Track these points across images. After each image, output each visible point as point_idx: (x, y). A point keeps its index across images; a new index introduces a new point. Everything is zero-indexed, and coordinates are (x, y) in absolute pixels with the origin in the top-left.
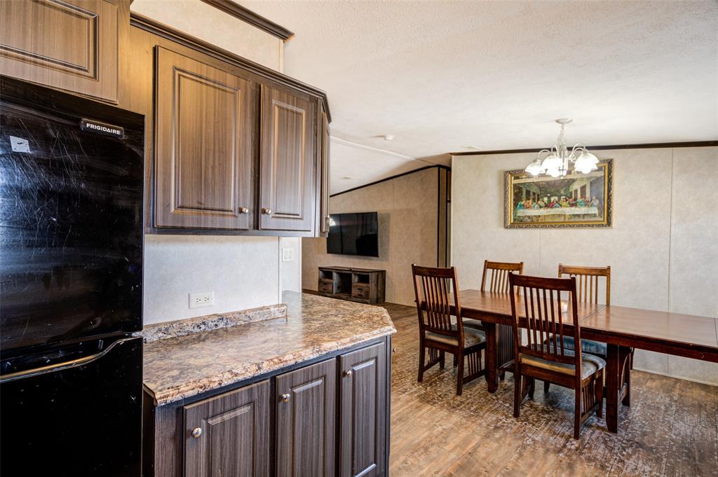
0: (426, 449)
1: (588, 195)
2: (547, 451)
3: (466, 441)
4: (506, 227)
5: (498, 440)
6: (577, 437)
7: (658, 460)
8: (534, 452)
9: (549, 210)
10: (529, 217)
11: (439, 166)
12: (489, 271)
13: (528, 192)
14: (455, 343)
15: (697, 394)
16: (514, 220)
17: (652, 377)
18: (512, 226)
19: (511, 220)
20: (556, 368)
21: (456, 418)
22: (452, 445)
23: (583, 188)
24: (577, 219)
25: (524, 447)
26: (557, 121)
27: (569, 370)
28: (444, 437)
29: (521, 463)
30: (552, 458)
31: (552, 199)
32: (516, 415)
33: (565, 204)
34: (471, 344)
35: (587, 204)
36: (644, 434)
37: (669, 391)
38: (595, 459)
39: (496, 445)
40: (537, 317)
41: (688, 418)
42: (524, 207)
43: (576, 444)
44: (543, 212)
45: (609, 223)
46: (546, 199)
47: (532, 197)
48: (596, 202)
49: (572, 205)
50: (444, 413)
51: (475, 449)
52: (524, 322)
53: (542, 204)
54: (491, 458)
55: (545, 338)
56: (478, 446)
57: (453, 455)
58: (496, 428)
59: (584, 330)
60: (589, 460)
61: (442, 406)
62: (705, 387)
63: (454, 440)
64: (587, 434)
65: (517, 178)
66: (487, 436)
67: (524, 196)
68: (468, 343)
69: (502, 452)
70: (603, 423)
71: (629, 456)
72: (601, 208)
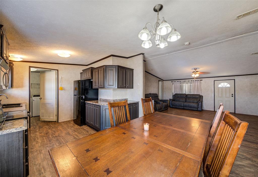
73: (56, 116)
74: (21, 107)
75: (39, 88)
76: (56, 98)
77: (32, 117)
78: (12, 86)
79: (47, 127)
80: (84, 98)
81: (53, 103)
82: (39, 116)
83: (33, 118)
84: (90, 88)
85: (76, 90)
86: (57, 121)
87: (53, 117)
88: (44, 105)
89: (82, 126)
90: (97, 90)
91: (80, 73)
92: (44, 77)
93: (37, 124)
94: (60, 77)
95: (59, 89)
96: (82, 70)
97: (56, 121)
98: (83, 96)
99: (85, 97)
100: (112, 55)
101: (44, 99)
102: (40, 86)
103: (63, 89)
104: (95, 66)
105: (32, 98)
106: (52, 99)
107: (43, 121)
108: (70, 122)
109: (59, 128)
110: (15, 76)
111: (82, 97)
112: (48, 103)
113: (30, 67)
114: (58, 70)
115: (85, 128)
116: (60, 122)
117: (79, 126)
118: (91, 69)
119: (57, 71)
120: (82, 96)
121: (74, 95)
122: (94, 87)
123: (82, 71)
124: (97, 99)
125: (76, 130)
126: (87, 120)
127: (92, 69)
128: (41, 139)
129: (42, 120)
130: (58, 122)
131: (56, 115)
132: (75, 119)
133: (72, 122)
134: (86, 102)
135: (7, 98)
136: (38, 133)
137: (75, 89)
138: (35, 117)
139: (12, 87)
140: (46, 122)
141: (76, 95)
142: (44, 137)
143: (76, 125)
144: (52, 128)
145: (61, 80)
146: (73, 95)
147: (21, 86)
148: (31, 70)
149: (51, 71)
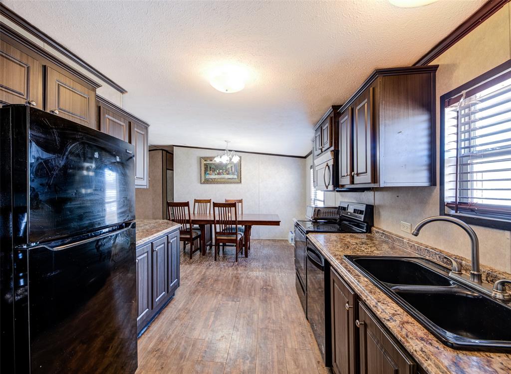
0: (187, 278)
1: (233, 170)
2: (229, 267)
3: (201, 272)
4: (201, 183)
5: (212, 269)
6: (237, 261)
7: (260, 261)
8: (225, 268)
9: (219, 176)
10: (211, 179)
11: (163, 150)
12: (197, 204)
13: (210, 168)
14: (188, 236)
15: (267, 242)
16: (205, 180)
17: (255, 240)
18: (204, 183)
19: (203, 180)
20: (229, 238)
21: (193, 266)
22: (195, 275)
23: (232, 167)
24: (230, 180)
25: (221, 268)
26: (226, 141)
27: (234, 237)
28: (192, 273)
29: (221, 272)
30: (231, 269)
31: (220, 171)
32: (215, 260)
33: (225, 173)
34: (195, 236)
35: (233, 174)
36: (255, 256)
37: (260, 243)
38: (243, 265)
39: (211, 270)
40: (223, 219)
41: (265, 249)
42: (208, 174)
43: (237, 263)
44: (217, 177)
45: (241, 182)
46: (218, 171)
47: (212, 170)
48: (236, 173)
49: (228, 174)
50: (188, 266)
51: (205, 273)
52: (218, 222)
53: (216, 173)
54: (212, 274)
55: (223, 228)
56: (205, 272)
57: (198, 277)
58: (210, 266)
59: (239, 221)
60: (241, 266)
61: (186, 264)
62: (269, 240)
63: (195, 273)
64: (239, 259)
65: (205, 161)
66: (207, 269)
67: (209, 169)
68: (194, 236)
69: (214, 271)
70: (244, 256)
71: (252, 262)
72: (238, 176)
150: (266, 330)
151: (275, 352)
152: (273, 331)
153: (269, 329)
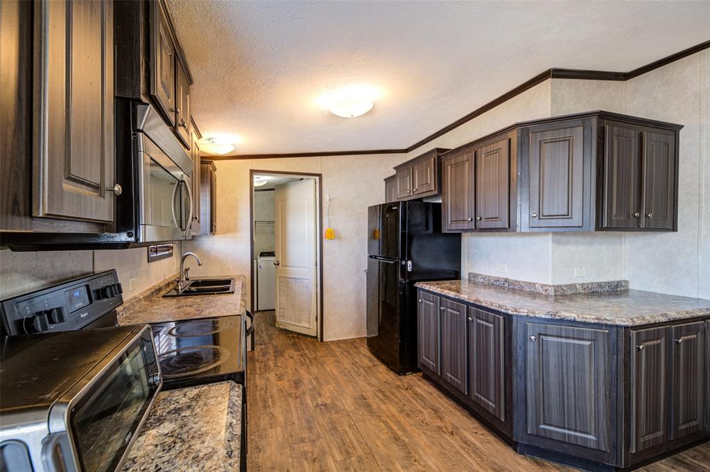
73: (317, 320)
74: (229, 293)
75: (273, 233)
76: (316, 263)
77: (258, 311)
78: (212, 229)
79: (295, 354)
80: (409, 269)
81: (308, 279)
82: (274, 310)
83: (259, 314)
84: (431, 231)
85: (374, 238)
86: (319, 336)
87: (309, 323)
88: (286, 281)
89: (405, 375)
90: (455, 239)
91: (385, 180)
92: (284, 201)
93: (271, 339)
94: (326, 197)
95: (324, 234)
96: (395, 168)
97: (316, 337)
98: (406, 265)
99: (414, 265)
100: (555, 70)
101: (285, 266)
102: (274, 227)
103: (334, 236)
104: (450, 141)
105: (257, 260)
106: (306, 268)
107: (283, 330)
108: (356, 348)
109: (328, 370)
110: (219, 201)
111: (404, 267)
112: (295, 278)
113: (252, 172)
114: (320, 175)
115: (418, 390)
116: (326, 342)
117: (392, 374)
118: (435, 155)
119: (317, 178)
120: (404, 263)
121: (371, 257)
122: (449, 226)
123: (394, 172)
124: (456, 276)
125: (388, 394)
126: (426, 356)
127: (439, 157)
128: (283, 405)
129: (281, 327)
130: (322, 340)
131: (317, 318)
132: (374, 335)
133: (365, 350)
134: (418, 285)
135: (199, 265)
136: (272, 376)
137: (372, 235)
138: (265, 313)
139: (211, 231)
140: (290, 335)
141: (375, 257)
142: (290, 400)
143: (382, 364)
144: (308, 361)
145: (329, 206)
146: (366, 258)
147: (232, 230)
148: (256, 184)
149: (302, 179)
150: (312, 438)
151: (295, 418)
152: (302, 440)
153: (309, 441)
